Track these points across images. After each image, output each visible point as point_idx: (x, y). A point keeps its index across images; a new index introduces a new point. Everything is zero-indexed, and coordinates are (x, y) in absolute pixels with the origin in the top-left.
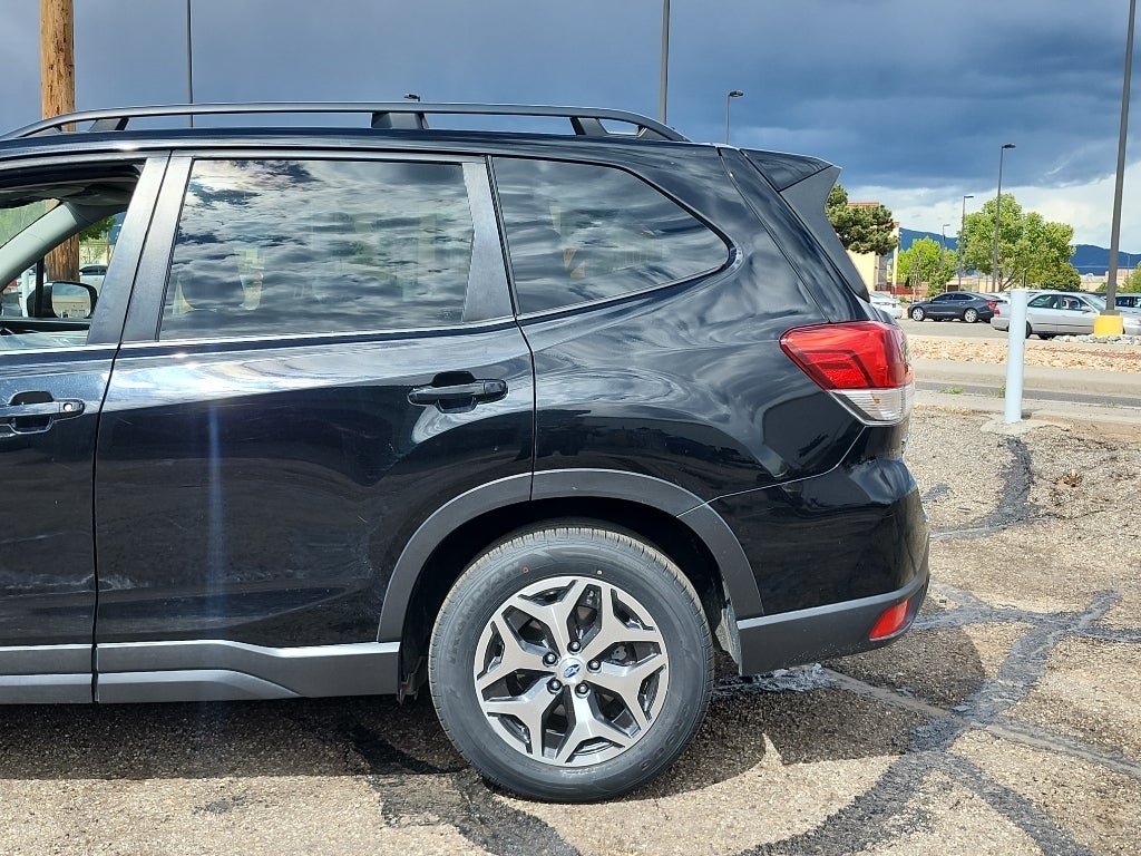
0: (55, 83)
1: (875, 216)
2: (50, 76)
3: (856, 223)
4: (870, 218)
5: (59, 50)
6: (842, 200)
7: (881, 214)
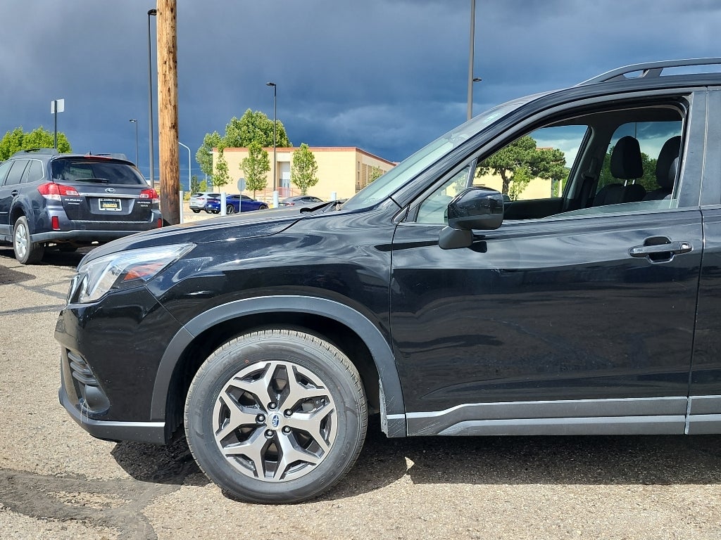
0: (167, 73)
1: (554, 156)
2: (164, 68)
3: (543, 160)
4: (551, 157)
5: (170, 52)
6: (533, 146)
7: (558, 154)
